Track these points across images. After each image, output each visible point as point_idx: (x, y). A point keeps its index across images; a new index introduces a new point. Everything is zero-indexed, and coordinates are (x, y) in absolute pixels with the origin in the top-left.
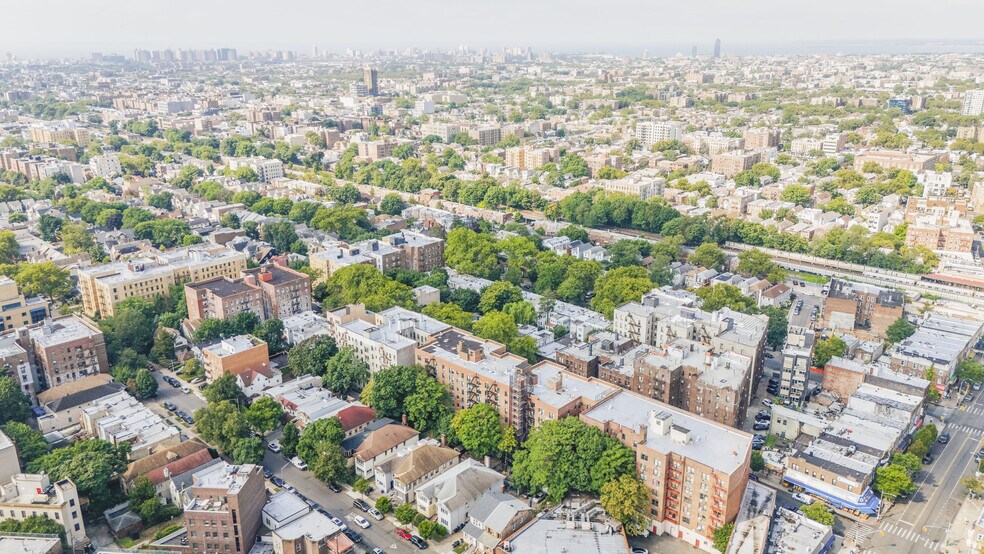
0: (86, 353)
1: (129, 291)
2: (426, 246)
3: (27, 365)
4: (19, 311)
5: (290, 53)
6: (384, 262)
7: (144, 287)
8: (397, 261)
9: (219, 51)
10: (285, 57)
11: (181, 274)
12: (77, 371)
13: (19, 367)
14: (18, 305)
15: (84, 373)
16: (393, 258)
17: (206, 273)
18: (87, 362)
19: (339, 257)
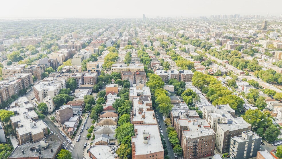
0: (91, 80)
1: (115, 70)
2: (186, 75)
3: (81, 79)
4: (94, 70)
5: (258, 16)
6: (171, 76)
7: (119, 70)
8: (176, 77)
9: (234, 15)
10: (256, 17)
11: (128, 69)
12: (89, 83)
13: (79, 79)
14: (95, 68)
15: (91, 84)
16: (175, 76)
17: (133, 70)
18: (91, 82)
19: (161, 73)
